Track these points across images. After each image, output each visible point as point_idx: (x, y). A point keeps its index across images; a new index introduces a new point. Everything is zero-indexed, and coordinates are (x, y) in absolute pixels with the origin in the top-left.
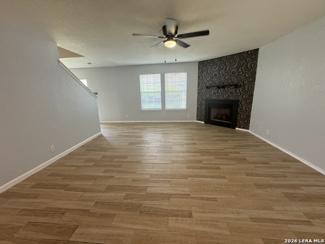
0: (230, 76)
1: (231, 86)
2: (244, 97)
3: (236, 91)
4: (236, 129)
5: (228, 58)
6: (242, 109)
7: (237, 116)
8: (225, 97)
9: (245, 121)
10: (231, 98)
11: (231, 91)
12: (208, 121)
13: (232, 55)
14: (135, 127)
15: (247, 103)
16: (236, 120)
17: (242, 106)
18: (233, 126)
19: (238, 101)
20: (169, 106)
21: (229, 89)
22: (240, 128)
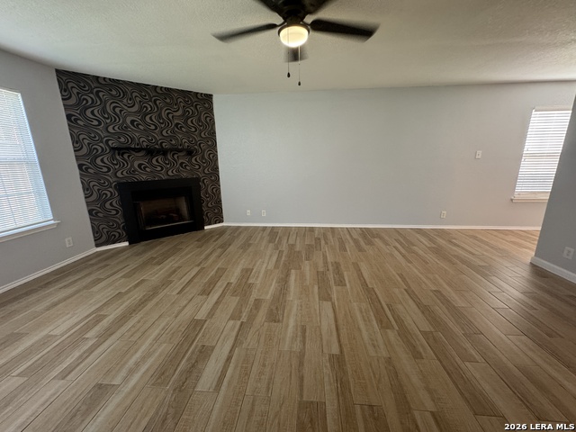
0: (173, 132)
1: (180, 151)
2: (206, 171)
3: (190, 161)
4: (206, 228)
6: (207, 192)
7: (201, 206)
8: (170, 173)
9: (216, 211)
10: (184, 175)
11: (181, 161)
13: (168, 90)
15: (212, 181)
16: (202, 212)
17: (207, 187)
18: (196, 224)
19: (198, 179)
21: (176, 156)
22: (210, 224)
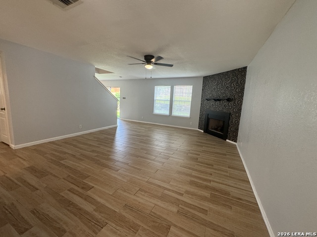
0: (225, 90)
2: (234, 110)
4: (227, 140)
5: (224, 74)
6: (232, 122)
7: (228, 128)
8: (220, 109)
9: (234, 134)
10: (225, 111)
11: (225, 104)
12: (207, 131)
13: (227, 72)
14: (144, 126)
15: (236, 116)
16: (228, 131)
17: (233, 119)
18: (224, 137)
19: (230, 114)
20: (176, 113)
21: (223, 102)
22: (230, 140)
